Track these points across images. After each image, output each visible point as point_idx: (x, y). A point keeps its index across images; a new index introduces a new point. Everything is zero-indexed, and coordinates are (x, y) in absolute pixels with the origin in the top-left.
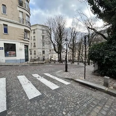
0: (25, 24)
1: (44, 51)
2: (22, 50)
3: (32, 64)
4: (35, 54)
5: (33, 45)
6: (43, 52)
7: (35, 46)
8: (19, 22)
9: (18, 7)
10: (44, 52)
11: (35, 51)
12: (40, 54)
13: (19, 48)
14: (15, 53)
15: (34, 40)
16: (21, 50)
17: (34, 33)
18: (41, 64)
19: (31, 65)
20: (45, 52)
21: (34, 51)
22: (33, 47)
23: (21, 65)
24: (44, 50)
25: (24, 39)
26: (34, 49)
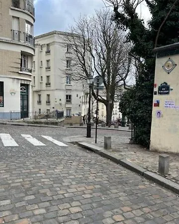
0: (22, 42)
1: (70, 96)
2: (15, 93)
3: (32, 123)
4: (48, 102)
5: (45, 80)
6: (67, 98)
7: (48, 84)
8: (11, 39)
9: (11, 9)
10: (69, 98)
11: (48, 95)
12: (60, 102)
13: (10, 90)
14: (2, 99)
15: (48, 68)
16: (13, 93)
17: (48, 52)
18: (53, 123)
19: (30, 124)
20: (72, 98)
21: (46, 95)
22: (44, 87)
23: (11, 123)
24: (68, 93)
25: (20, 72)
26: (47, 90)
